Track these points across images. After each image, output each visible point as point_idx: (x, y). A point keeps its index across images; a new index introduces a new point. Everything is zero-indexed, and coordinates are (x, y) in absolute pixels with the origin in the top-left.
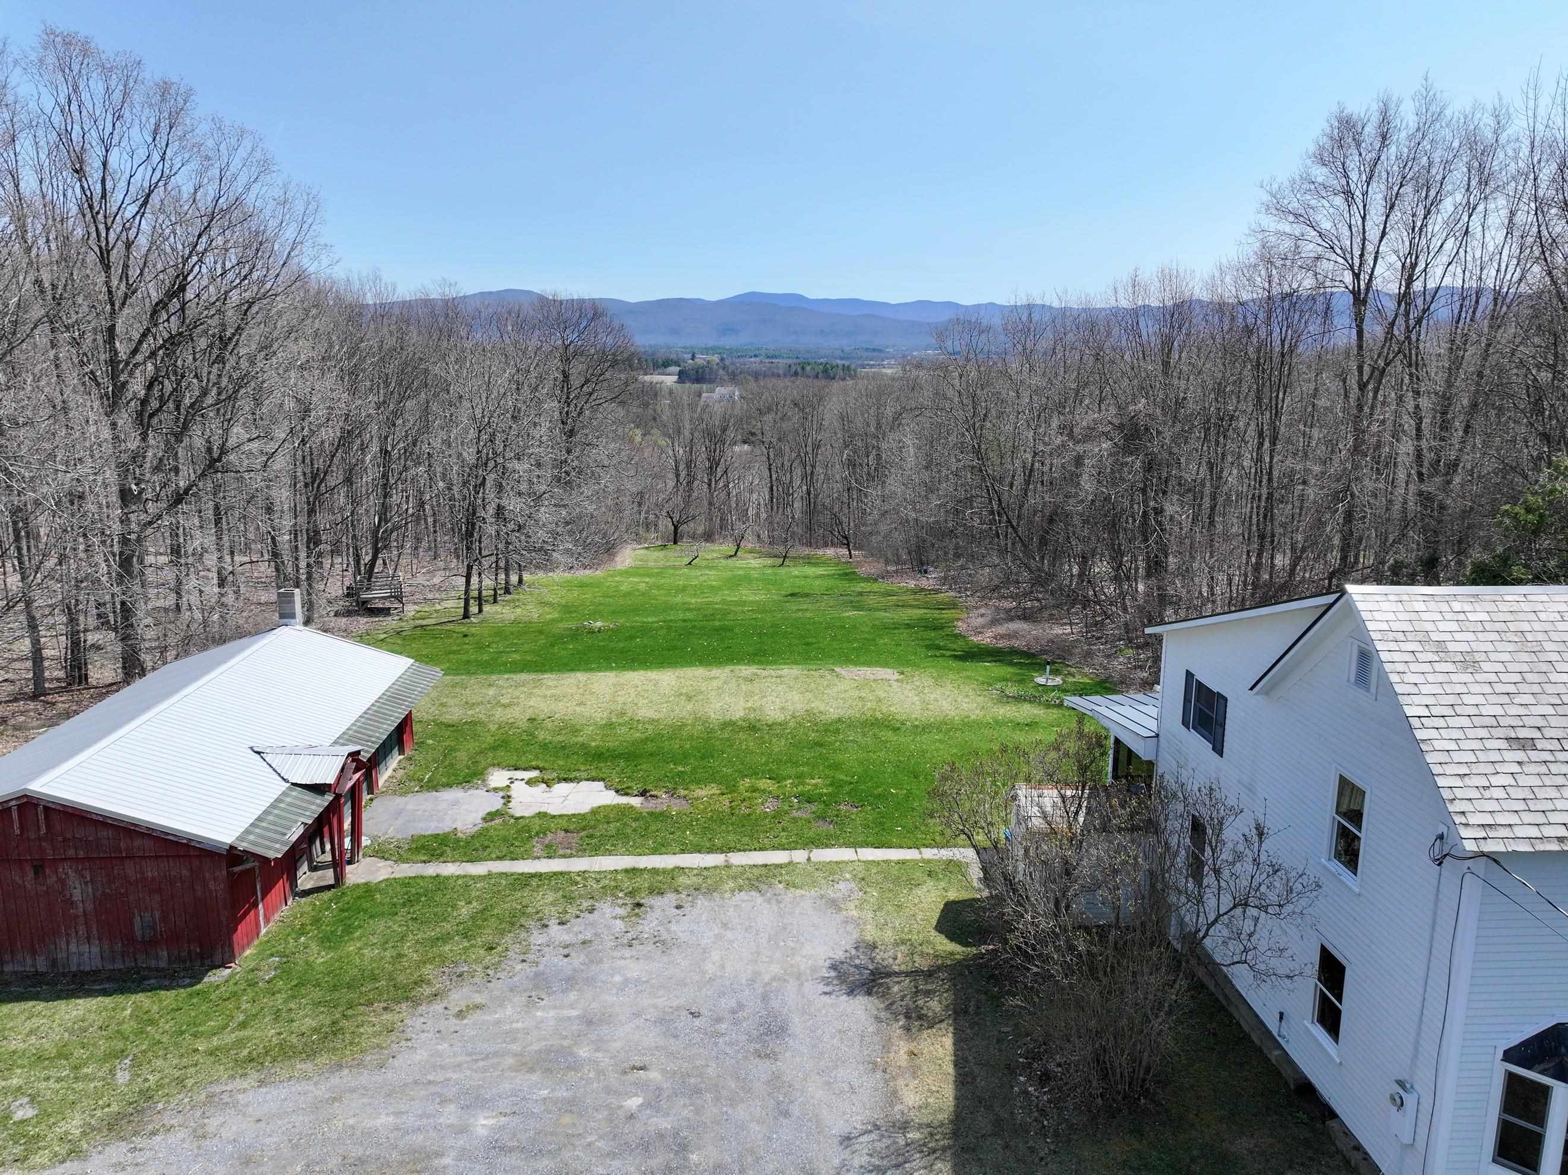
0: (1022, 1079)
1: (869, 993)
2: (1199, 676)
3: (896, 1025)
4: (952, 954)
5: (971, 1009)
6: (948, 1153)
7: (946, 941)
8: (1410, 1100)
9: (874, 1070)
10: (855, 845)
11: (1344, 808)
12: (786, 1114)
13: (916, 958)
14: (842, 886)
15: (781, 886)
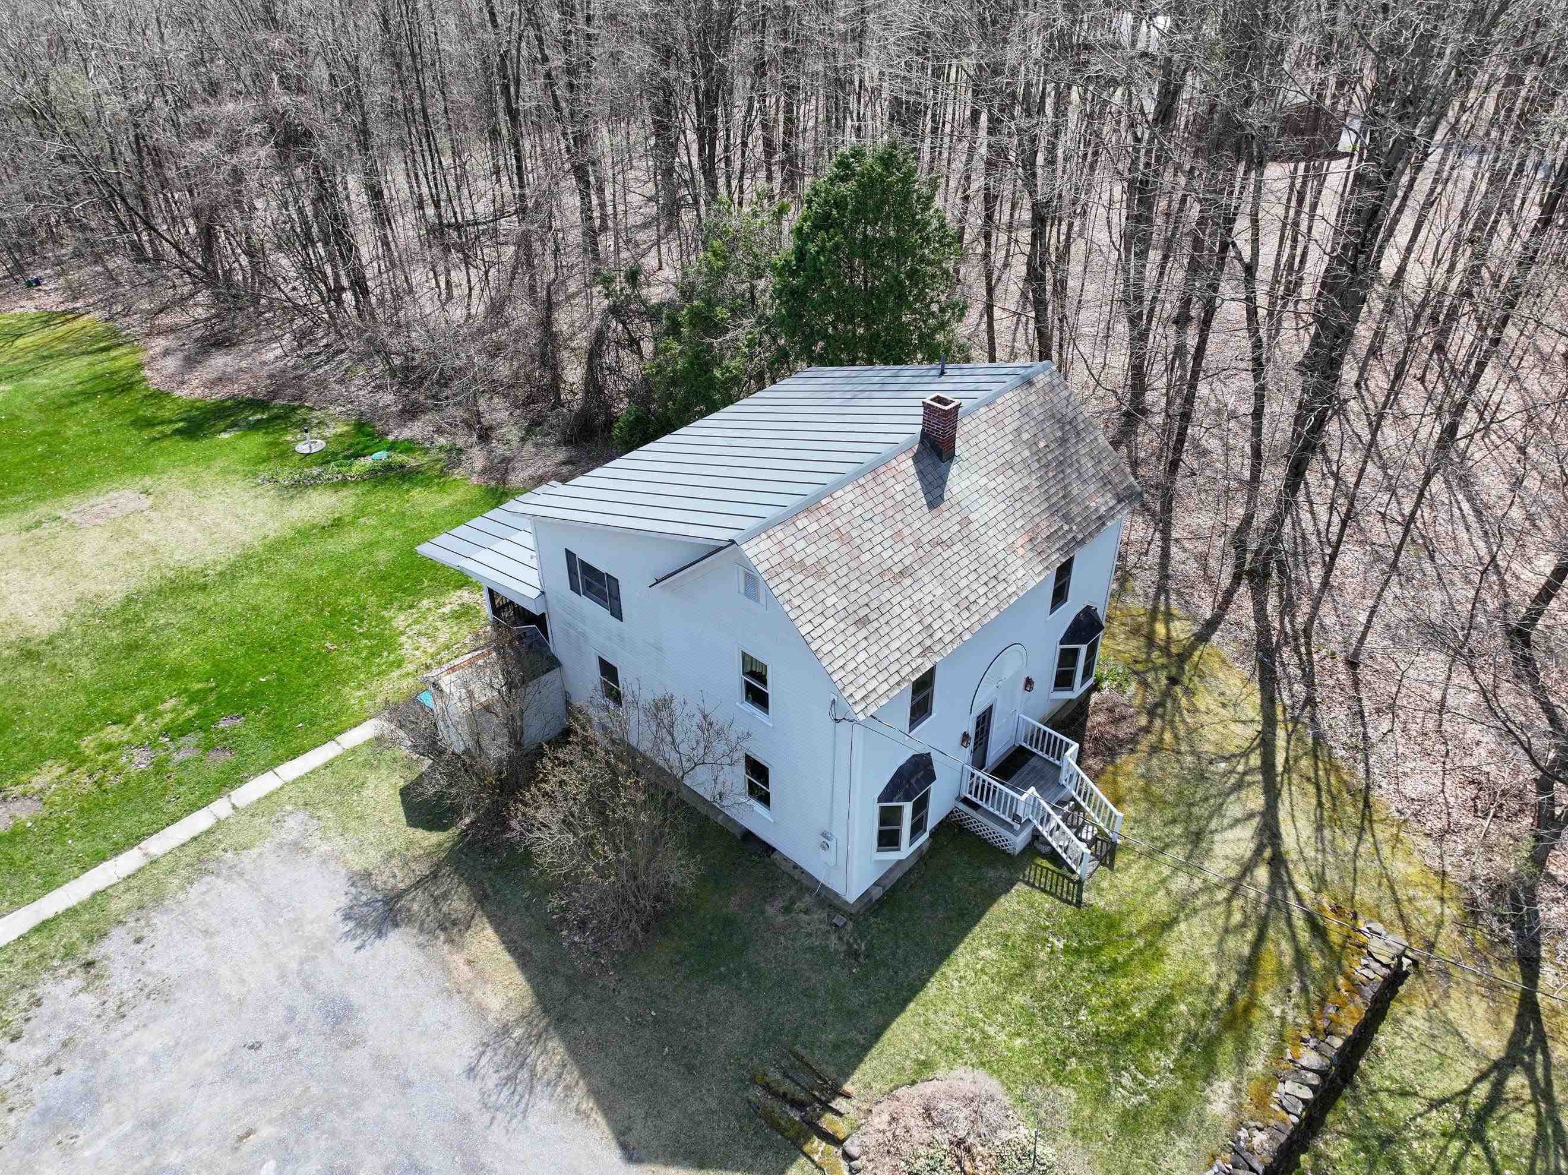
0: (564, 933)
1: (396, 925)
2: (582, 555)
3: (439, 943)
4: (440, 845)
5: (489, 891)
7: (426, 833)
8: (832, 844)
9: (450, 997)
10: (270, 765)
11: (748, 669)
12: (409, 1084)
13: (413, 866)
14: (291, 822)
15: (229, 855)
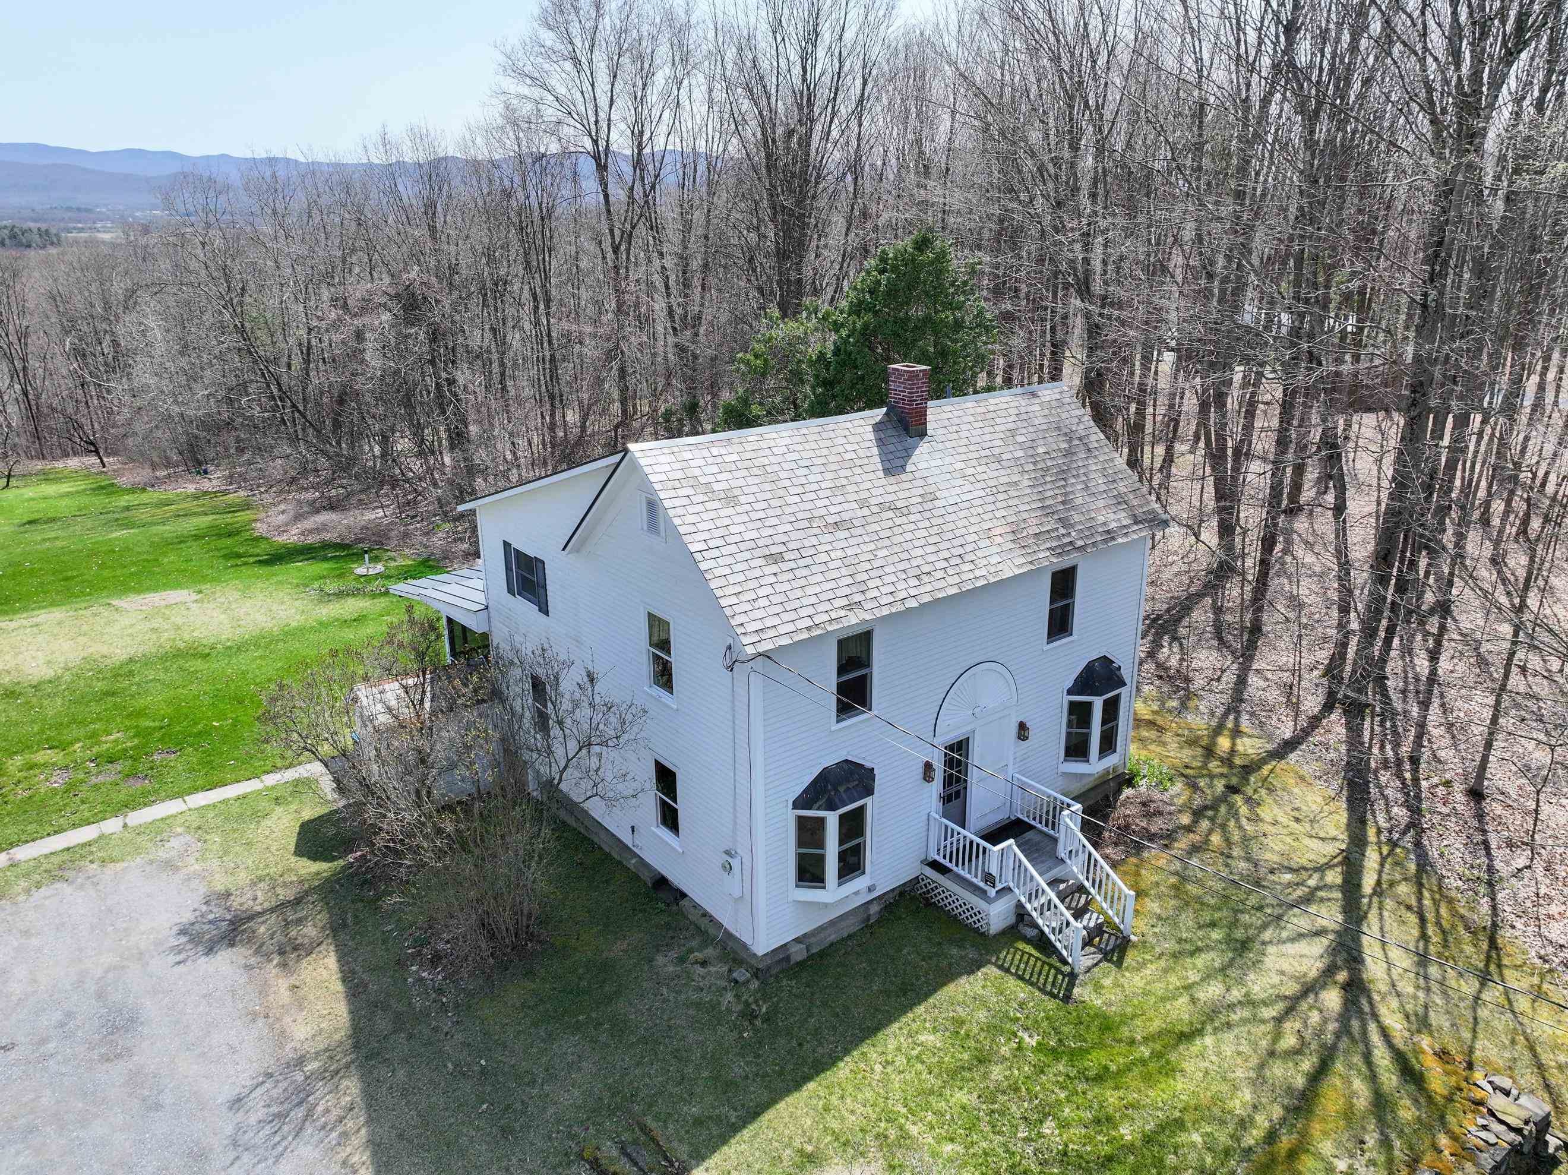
0: (414, 968)
1: (232, 944)
2: (515, 545)
3: (271, 966)
4: (318, 873)
5: (350, 920)
6: (353, 1068)
7: (309, 863)
8: (735, 863)
9: (254, 1020)
10: (181, 794)
11: (655, 639)
12: (158, 1107)
13: (279, 890)
14: (174, 843)
15: (94, 866)
